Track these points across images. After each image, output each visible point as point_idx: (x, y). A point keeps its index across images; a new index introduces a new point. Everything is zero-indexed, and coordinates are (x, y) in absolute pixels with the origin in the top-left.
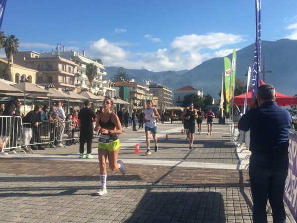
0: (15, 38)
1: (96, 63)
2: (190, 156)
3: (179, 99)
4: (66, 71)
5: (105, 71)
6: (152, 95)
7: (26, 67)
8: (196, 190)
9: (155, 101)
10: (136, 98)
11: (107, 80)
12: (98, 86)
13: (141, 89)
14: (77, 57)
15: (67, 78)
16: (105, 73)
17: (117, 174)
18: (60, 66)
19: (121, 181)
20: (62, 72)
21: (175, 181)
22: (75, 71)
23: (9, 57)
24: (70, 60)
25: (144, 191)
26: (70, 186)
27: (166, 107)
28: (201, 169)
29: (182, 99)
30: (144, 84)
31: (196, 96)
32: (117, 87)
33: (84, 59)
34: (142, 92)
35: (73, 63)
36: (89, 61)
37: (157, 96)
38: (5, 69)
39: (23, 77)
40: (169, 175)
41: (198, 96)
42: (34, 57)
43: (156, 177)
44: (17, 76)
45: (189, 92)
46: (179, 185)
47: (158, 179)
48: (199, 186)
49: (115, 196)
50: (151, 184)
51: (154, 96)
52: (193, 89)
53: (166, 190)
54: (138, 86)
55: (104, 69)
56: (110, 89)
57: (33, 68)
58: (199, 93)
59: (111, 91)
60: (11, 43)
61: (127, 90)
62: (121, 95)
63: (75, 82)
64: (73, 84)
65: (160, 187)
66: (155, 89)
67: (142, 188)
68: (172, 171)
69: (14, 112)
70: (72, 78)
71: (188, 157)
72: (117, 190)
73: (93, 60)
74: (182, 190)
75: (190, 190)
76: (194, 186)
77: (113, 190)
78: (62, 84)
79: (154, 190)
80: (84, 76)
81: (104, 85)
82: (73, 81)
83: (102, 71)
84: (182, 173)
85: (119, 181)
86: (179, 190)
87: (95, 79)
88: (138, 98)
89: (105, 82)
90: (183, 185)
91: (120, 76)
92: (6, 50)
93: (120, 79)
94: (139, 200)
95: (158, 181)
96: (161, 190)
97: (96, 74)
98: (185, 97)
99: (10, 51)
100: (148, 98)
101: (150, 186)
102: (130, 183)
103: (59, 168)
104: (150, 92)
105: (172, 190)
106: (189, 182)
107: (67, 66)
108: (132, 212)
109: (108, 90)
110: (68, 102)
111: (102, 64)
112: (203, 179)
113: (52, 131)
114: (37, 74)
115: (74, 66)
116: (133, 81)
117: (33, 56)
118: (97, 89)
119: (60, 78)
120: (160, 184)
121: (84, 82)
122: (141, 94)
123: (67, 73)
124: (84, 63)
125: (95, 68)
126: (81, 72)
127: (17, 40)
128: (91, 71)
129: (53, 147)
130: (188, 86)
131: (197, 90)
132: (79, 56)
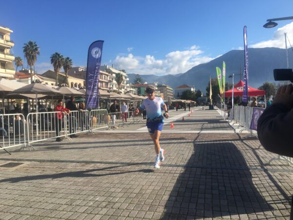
0: (69, 59)
1: (122, 73)
3: (178, 94)
6: (159, 92)
12: (124, 88)
14: (109, 69)
15: (104, 84)
16: (128, 79)
20: (100, 80)
22: (108, 79)
23: (66, 71)
24: (104, 71)
27: (171, 100)
29: (181, 94)
31: (190, 91)
32: (136, 88)
33: (114, 70)
36: (117, 72)
37: (162, 93)
38: (65, 80)
39: (76, 85)
44: (72, 84)
45: (186, 89)
52: (187, 87)
55: (127, 76)
56: (132, 89)
58: (192, 90)
59: (132, 91)
60: (67, 62)
62: (139, 93)
63: (109, 86)
64: (107, 88)
66: (161, 88)
70: (107, 84)
73: (120, 71)
78: (102, 88)
80: (114, 82)
81: (127, 87)
83: (126, 78)
87: (122, 84)
89: (128, 85)
91: (138, 80)
92: (64, 67)
93: (137, 82)
97: (122, 80)
104: (158, 90)
107: (103, 76)
109: (130, 91)
111: (125, 73)
114: (84, 82)
115: (107, 75)
116: (146, 83)
117: (80, 70)
119: (99, 84)
121: (114, 86)
123: (103, 80)
124: (114, 73)
125: (122, 75)
126: (112, 79)
127: (71, 60)
128: (119, 78)
130: (184, 85)
131: (191, 87)
132: (111, 69)
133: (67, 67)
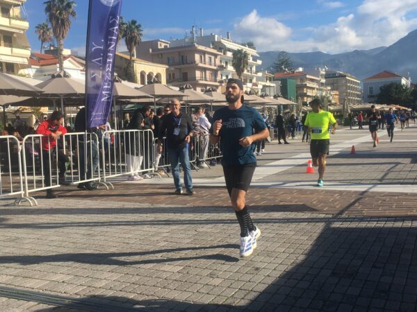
0: (137, 24)
1: (246, 49)
2: (390, 176)
3: (371, 91)
4: (205, 64)
5: (259, 59)
6: (329, 88)
7: (153, 61)
8: (399, 224)
9: (334, 97)
10: (305, 95)
11: (263, 72)
12: (251, 81)
13: (312, 80)
14: (220, 42)
15: (208, 72)
16: (259, 62)
17: (281, 203)
18: (197, 57)
19: (288, 213)
20: (201, 65)
21: (366, 212)
22: (218, 62)
23: (130, 50)
24: (210, 47)
25: (321, 226)
26: (220, 219)
27: (351, 105)
28: (406, 194)
29: (377, 91)
30: (317, 74)
31: (399, 86)
32: (277, 80)
33: (229, 44)
34: (315, 85)
35: (215, 51)
36: (236, 47)
37: (337, 90)
38: (128, 67)
39: (150, 76)
40: (357, 204)
41: (402, 86)
42: (163, 47)
43: (338, 207)
44: (142, 74)
45: (388, 80)
46: (372, 217)
47: (341, 209)
48: (403, 219)
49: (281, 232)
50: (331, 216)
51: (332, 90)
52: (394, 75)
53: (354, 225)
54: (308, 76)
55: (258, 55)
56: (268, 83)
57: (162, 63)
58: (404, 81)
59: (269, 86)
60: (132, 31)
61: (292, 84)
62: (284, 92)
63: (219, 78)
64: (215, 81)
65: (345, 220)
66: (334, 79)
67: (318, 222)
68: (361, 198)
69: (143, 124)
70: (215, 72)
71: (387, 178)
72: (283, 225)
73: (242, 45)
74: (377, 225)
75: (390, 225)
76: (396, 219)
77: (277, 224)
78: (201, 82)
79: (337, 225)
80: (230, 68)
81: (259, 79)
82: (216, 76)
83: (255, 59)
84: (377, 201)
85: (286, 213)
86: (373, 225)
87: (245, 72)
88: (308, 94)
89: (260, 74)
90: (379, 217)
91: (282, 64)
92: (126, 41)
93: (281, 69)
94: (315, 238)
95: (341, 212)
96: (346, 225)
97: (247, 64)
98: (381, 89)
99: (132, 42)
100: (324, 94)
101: (329, 218)
102: (300, 215)
103: (205, 196)
104: (326, 84)
105: (363, 225)
106: (387, 213)
107: (207, 56)
108: (306, 254)
109: (264, 86)
110: (210, 106)
111: (255, 49)
112: (410, 208)
113: (192, 148)
114: (167, 70)
115: (216, 56)
116: (301, 69)
117: (161, 46)
118: (249, 85)
119: (198, 74)
120: (344, 215)
122: (313, 88)
123: (207, 66)
124: (229, 50)
125: (246, 55)
126: (226, 63)
127: (140, 26)
128: (240, 60)
129: (195, 169)
130: (385, 72)
131: (401, 77)
132: (223, 41)
133: (131, 41)
